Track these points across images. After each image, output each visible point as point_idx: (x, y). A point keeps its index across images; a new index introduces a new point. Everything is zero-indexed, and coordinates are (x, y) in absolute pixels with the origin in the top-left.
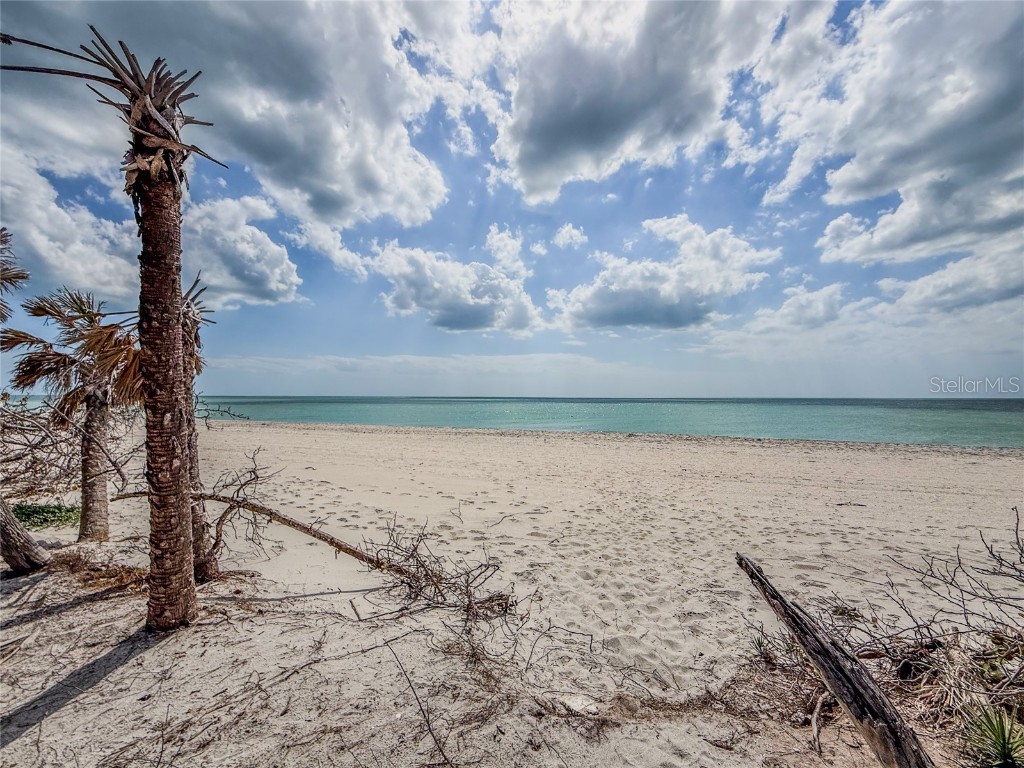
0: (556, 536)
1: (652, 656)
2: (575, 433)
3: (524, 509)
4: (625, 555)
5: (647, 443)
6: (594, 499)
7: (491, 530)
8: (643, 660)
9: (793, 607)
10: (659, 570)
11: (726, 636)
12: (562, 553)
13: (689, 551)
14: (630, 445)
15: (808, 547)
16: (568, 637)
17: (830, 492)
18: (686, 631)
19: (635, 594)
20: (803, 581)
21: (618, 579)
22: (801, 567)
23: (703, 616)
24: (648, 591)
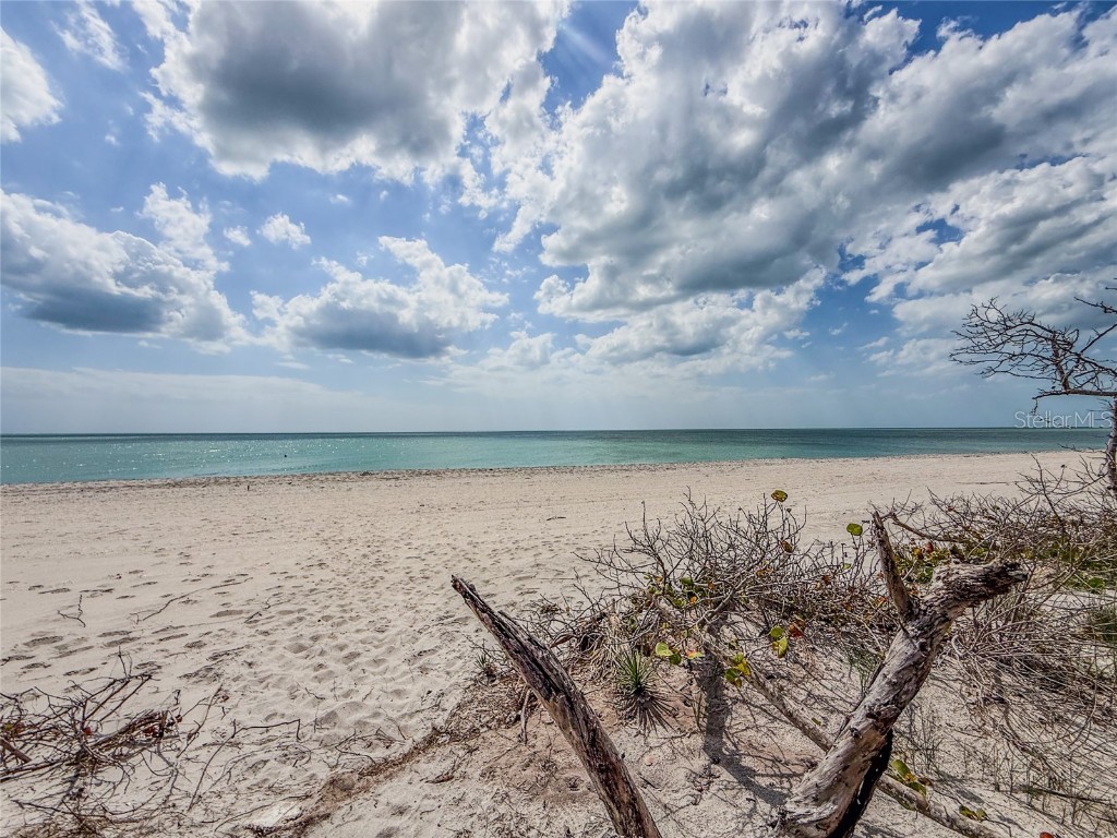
0: (258, 609)
1: (376, 715)
2: (293, 476)
3: (207, 583)
4: (352, 610)
5: (384, 481)
6: (316, 553)
7: (143, 625)
8: (365, 723)
9: (500, 616)
10: (390, 617)
11: (454, 664)
12: (264, 628)
13: (424, 588)
14: (364, 484)
15: (525, 560)
16: (265, 735)
17: (542, 510)
18: (415, 673)
19: (360, 651)
20: (520, 592)
21: (341, 640)
22: (520, 579)
23: (433, 651)
24: (376, 643)
